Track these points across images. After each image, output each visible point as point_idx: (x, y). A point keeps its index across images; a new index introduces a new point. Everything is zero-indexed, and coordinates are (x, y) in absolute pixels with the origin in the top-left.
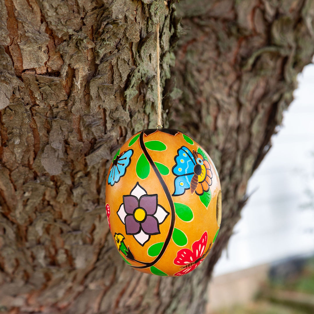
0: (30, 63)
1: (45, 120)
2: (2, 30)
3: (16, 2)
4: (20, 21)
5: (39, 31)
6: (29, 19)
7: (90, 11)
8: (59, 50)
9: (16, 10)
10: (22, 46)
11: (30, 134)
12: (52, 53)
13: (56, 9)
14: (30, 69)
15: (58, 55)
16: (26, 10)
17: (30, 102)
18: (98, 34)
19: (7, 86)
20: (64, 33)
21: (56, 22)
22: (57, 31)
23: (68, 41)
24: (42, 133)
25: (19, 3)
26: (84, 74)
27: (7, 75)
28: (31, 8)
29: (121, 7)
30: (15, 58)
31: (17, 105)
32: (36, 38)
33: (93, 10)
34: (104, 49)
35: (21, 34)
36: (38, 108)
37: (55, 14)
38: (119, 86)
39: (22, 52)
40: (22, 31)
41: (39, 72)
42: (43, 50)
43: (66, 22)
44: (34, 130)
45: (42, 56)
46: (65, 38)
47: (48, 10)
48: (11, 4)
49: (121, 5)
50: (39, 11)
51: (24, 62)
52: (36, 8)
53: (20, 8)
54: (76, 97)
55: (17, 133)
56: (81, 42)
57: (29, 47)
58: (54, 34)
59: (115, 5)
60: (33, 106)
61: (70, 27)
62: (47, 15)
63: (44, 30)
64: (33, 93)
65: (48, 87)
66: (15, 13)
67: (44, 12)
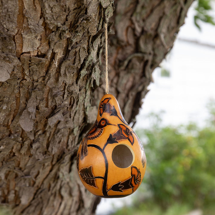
0: (27, 48)
1: (26, 91)
2: (13, 23)
3: (26, 3)
4: (27, 17)
5: (38, 24)
6: (32, 15)
7: (72, 10)
8: (49, 38)
9: (25, 9)
10: (24, 35)
11: (14, 102)
12: (43, 41)
13: (52, 8)
14: (26, 52)
15: (47, 43)
16: (31, 9)
17: (21, 77)
18: (74, 27)
19: (10, 64)
20: (54, 25)
21: (50, 18)
22: (50, 24)
23: (55, 32)
24: (22, 101)
25: (27, 4)
26: (60, 57)
27: (11, 56)
28: (35, 8)
29: (94, 7)
30: (17, 44)
31: (12, 79)
32: (36, 29)
33: (74, 9)
34: (76, 39)
35: (25, 27)
36: (25, 82)
37: (50, 12)
38: (77, 67)
39: (24, 39)
40: (26, 24)
41: (32, 54)
42: (38, 38)
43: (57, 18)
44: (17, 99)
45: (36, 43)
46: (53, 30)
47: (47, 9)
48: (21, 5)
49: (94, 6)
50: (40, 10)
51: (23, 47)
52: (39, 8)
53: (28, 7)
54: (51, 74)
55: (6, 101)
56: (64, 33)
57: (29, 36)
58: (47, 26)
59: (91, 6)
60: (22, 80)
61: (59, 22)
62: (46, 12)
63: (41, 24)
64: (24, 70)
65: (35, 65)
66: (24, 11)
67: (44, 10)
